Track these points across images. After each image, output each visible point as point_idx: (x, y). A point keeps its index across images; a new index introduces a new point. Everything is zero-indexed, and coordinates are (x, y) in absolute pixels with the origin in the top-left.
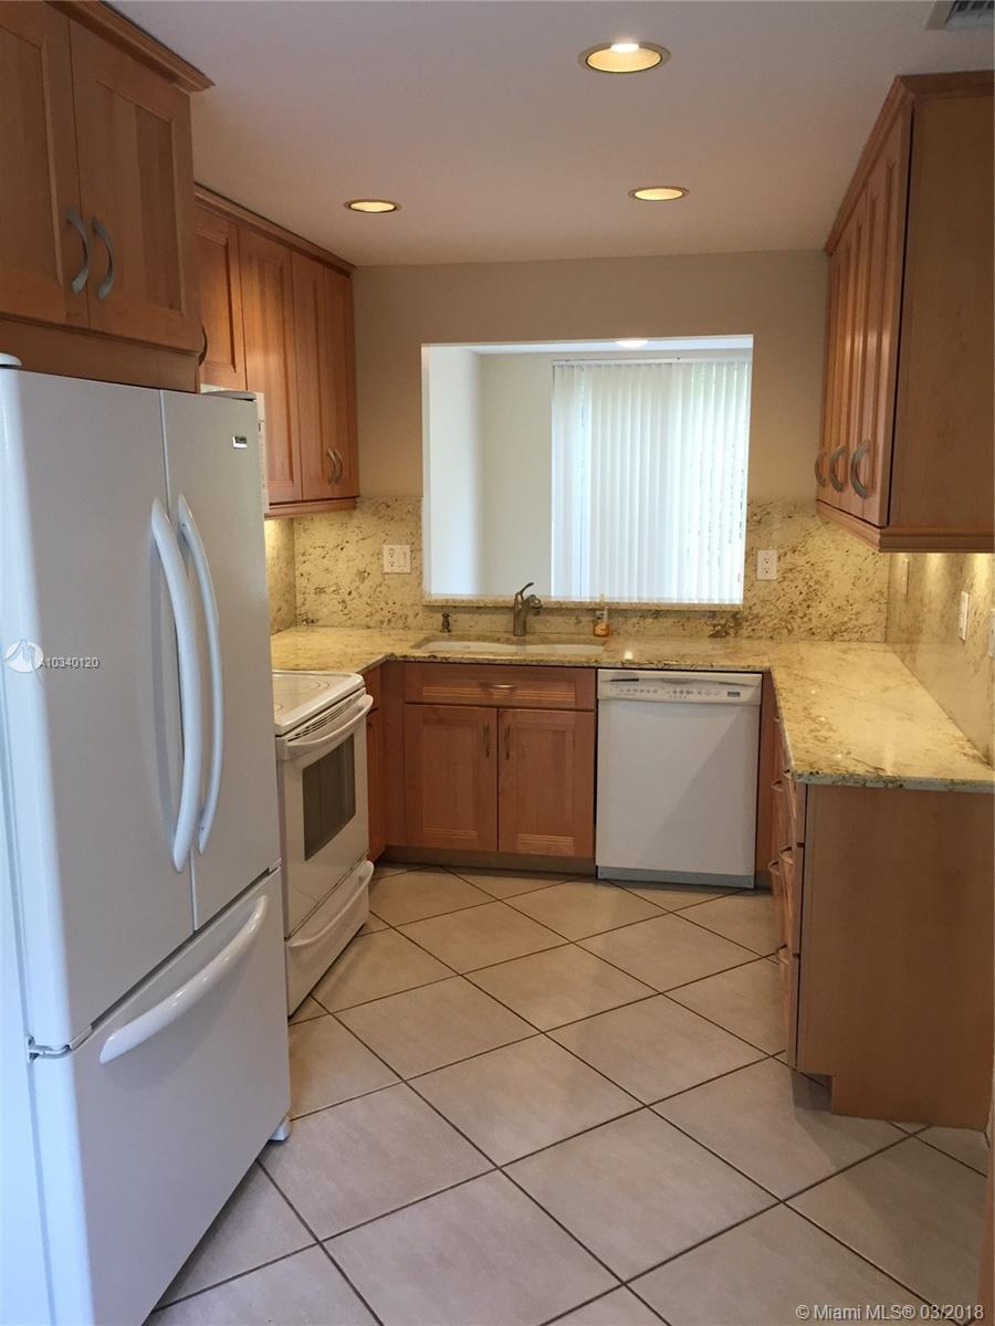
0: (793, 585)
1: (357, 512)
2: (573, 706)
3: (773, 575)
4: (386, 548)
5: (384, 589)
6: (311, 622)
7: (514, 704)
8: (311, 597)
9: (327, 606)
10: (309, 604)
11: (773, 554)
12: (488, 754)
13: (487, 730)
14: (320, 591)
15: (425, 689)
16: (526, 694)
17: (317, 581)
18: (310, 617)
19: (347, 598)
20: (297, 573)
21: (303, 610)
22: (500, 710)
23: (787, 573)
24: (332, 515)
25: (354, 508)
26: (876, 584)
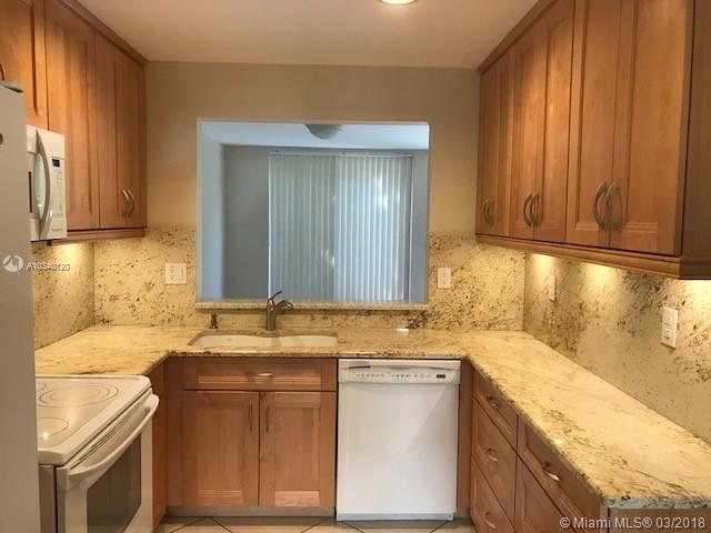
0: (462, 292)
1: (145, 239)
2: (319, 389)
3: (448, 285)
4: (168, 266)
5: (165, 296)
6: (106, 322)
7: (273, 388)
8: (107, 304)
9: (120, 310)
10: (105, 308)
11: (449, 271)
12: (251, 429)
13: (251, 409)
14: (114, 298)
15: (200, 378)
16: (282, 380)
17: (113, 290)
18: (106, 318)
19: (136, 304)
20: (96, 285)
21: (100, 314)
22: (262, 393)
23: (457, 284)
24: (125, 241)
25: (143, 236)
26: (516, 292)
